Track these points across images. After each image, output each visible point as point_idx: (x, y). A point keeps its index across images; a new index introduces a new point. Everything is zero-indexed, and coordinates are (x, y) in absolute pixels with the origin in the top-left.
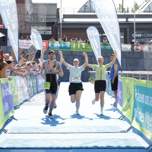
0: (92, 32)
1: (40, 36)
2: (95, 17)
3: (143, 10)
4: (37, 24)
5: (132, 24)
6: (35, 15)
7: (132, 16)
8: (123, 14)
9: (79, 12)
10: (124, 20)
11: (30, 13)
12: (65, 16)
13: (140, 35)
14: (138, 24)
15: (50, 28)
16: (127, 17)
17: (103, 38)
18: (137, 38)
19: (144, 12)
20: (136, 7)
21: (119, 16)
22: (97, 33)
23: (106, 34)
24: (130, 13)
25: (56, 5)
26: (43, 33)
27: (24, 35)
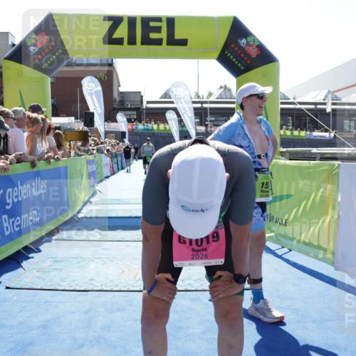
0: (170, 116)
1: (125, 119)
2: (172, 102)
3: (216, 97)
4: (124, 109)
5: (206, 109)
6: (122, 102)
7: (206, 102)
8: (199, 100)
9: (161, 98)
10: (199, 105)
11: (118, 100)
12: (148, 102)
13: (213, 119)
14: (211, 109)
15: (135, 113)
16: (202, 103)
17: (181, 121)
18: (211, 121)
19: (217, 98)
20: (210, 94)
21: (194, 102)
22: (176, 116)
23: (182, 118)
24: (205, 100)
25: (140, 93)
26: (128, 117)
27: (110, 117)
